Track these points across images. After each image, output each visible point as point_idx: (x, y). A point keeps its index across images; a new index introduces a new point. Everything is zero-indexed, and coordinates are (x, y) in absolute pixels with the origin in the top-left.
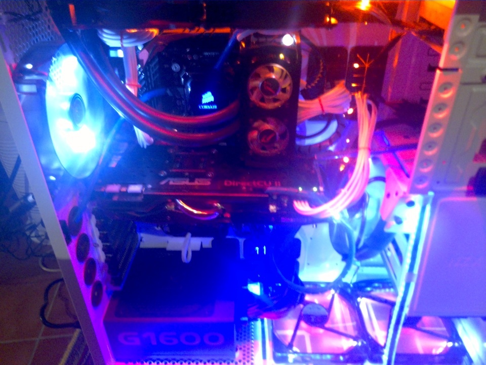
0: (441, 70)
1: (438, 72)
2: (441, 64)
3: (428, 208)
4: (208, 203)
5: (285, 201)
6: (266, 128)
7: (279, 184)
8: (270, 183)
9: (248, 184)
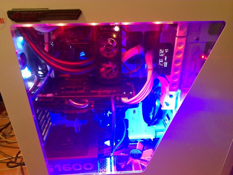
1: (176, 38)
4: (83, 100)
5: (118, 98)
6: (108, 66)
7: (115, 91)
8: (111, 91)
9: (101, 91)
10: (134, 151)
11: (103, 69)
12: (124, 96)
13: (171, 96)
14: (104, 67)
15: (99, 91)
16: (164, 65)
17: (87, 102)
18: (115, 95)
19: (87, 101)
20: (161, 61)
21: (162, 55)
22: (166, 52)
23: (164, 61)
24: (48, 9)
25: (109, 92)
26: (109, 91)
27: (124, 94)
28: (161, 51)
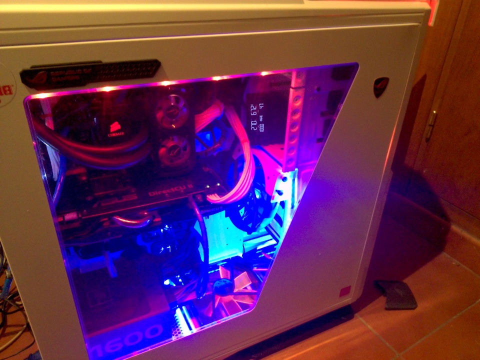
0: (293, 88)
1: (291, 90)
2: (293, 85)
3: (296, 179)
4: (140, 213)
5: (199, 198)
6: (172, 144)
7: (192, 187)
8: (185, 188)
9: (168, 191)
10: (219, 284)
11: (162, 151)
12: (211, 192)
13: (284, 179)
14: (163, 146)
15: (164, 192)
16: (259, 129)
17: (146, 215)
18: (194, 193)
19: (146, 213)
20: (253, 123)
21: (254, 114)
22: (261, 107)
23: (259, 123)
24: (101, 62)
25: (182, 189)
26: (180, 187)
27: (207, 188)
28: (252, 108)
